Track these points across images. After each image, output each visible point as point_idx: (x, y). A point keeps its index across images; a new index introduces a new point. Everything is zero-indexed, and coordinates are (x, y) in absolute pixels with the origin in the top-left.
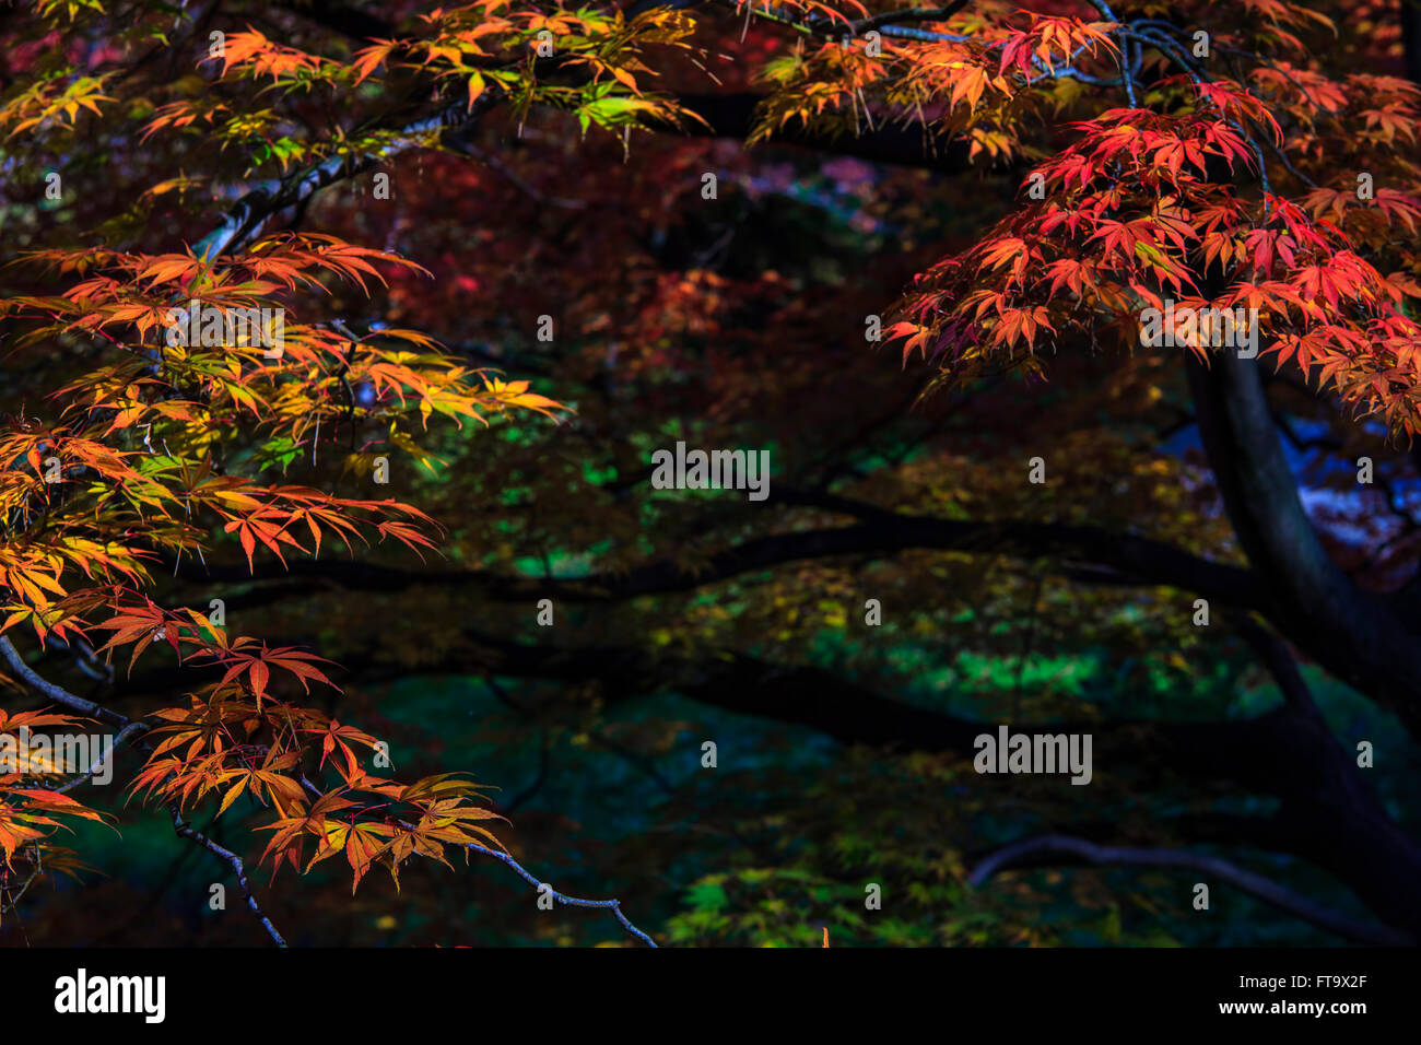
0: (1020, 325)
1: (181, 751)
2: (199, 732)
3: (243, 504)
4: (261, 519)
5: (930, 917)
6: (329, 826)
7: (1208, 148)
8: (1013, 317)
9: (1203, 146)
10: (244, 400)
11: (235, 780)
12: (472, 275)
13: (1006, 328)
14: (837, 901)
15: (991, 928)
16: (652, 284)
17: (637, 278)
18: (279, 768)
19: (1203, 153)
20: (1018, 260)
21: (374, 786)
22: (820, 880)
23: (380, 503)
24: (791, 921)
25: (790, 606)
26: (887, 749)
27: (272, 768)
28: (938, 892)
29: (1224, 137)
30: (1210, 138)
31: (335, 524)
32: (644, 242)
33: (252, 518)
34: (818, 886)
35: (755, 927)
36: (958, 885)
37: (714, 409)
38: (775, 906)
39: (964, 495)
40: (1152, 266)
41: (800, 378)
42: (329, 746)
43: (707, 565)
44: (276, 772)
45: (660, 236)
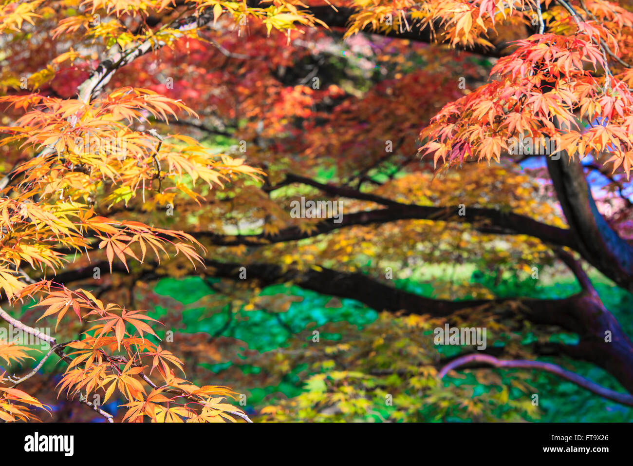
0: (493, 147)
1: (82, 365)
2: (91, 354)
3: (109, 230)
4: (117, 240)
5: (420, 394)
6: (157, 410)
7: (584, 58)
8: (488, 142)
9: (581, 57)
10: (107, 174)
11: (110, 383)
12: (196, 90)
13: (485, 148)
14: (377, 387)
15: (450, 400)
16: (278, 94)
17: (272, 91)
18: (131, 374)
19: (581, 60)
20: (491, 112)
21: (179, 384)
22: (368, 377)
23: (177, 232)
24: (356, 396)
25: (348, 245)
26: (398, 314)
27: (127, 373)
28: (424, 381)
29: (591, 51)
30: (585, 53)
31: (152, 243)
32: (274, 73)
33: (113, 238)
34: (368, 380)
35: (339, 400)
36: (433, 379)
37: (308, 151)
38: (348, 389)
39: (429, 193)
40: (556, 115)
41: (348, 137)
42: (156, 363)
43: (315, 228)
44: (130, 375)
45: (282, 71)
